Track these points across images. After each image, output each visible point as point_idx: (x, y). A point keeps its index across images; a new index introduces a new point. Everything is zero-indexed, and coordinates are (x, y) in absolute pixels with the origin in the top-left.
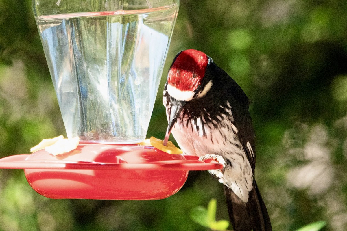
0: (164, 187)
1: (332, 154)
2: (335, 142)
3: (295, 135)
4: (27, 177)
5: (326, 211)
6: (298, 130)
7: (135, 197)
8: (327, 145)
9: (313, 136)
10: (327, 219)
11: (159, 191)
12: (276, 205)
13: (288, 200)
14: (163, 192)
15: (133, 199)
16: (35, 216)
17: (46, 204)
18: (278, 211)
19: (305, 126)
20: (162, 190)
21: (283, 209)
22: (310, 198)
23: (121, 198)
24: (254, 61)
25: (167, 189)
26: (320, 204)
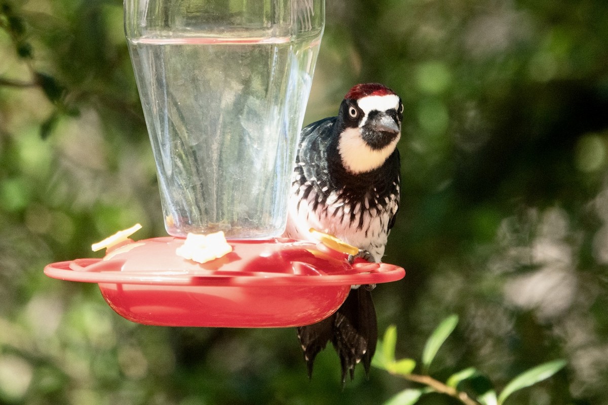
0: (313, 307)
1: (574, 254)
2: (580, 236)
3: (518, 226)
4: (103, 292)
5: (565, 342)
6: (522, 218)
7: (268, 324)
8: (567, 240)
9: (545, 228)
10: (567, 357)
11: (305, 313)
12: (488, 334)
13: (506, 326)
14: (310, 315)
15: (265, 325)
16: (114, 352)
17: (131, 333)
18: (490, 343)
19: (533, 213)
20: (310, 312)
21: (499, 341)
22: (541, 322)
23: (246, 325)
24: (454, 110)
25: (317, 311)
26: (557, 331)
